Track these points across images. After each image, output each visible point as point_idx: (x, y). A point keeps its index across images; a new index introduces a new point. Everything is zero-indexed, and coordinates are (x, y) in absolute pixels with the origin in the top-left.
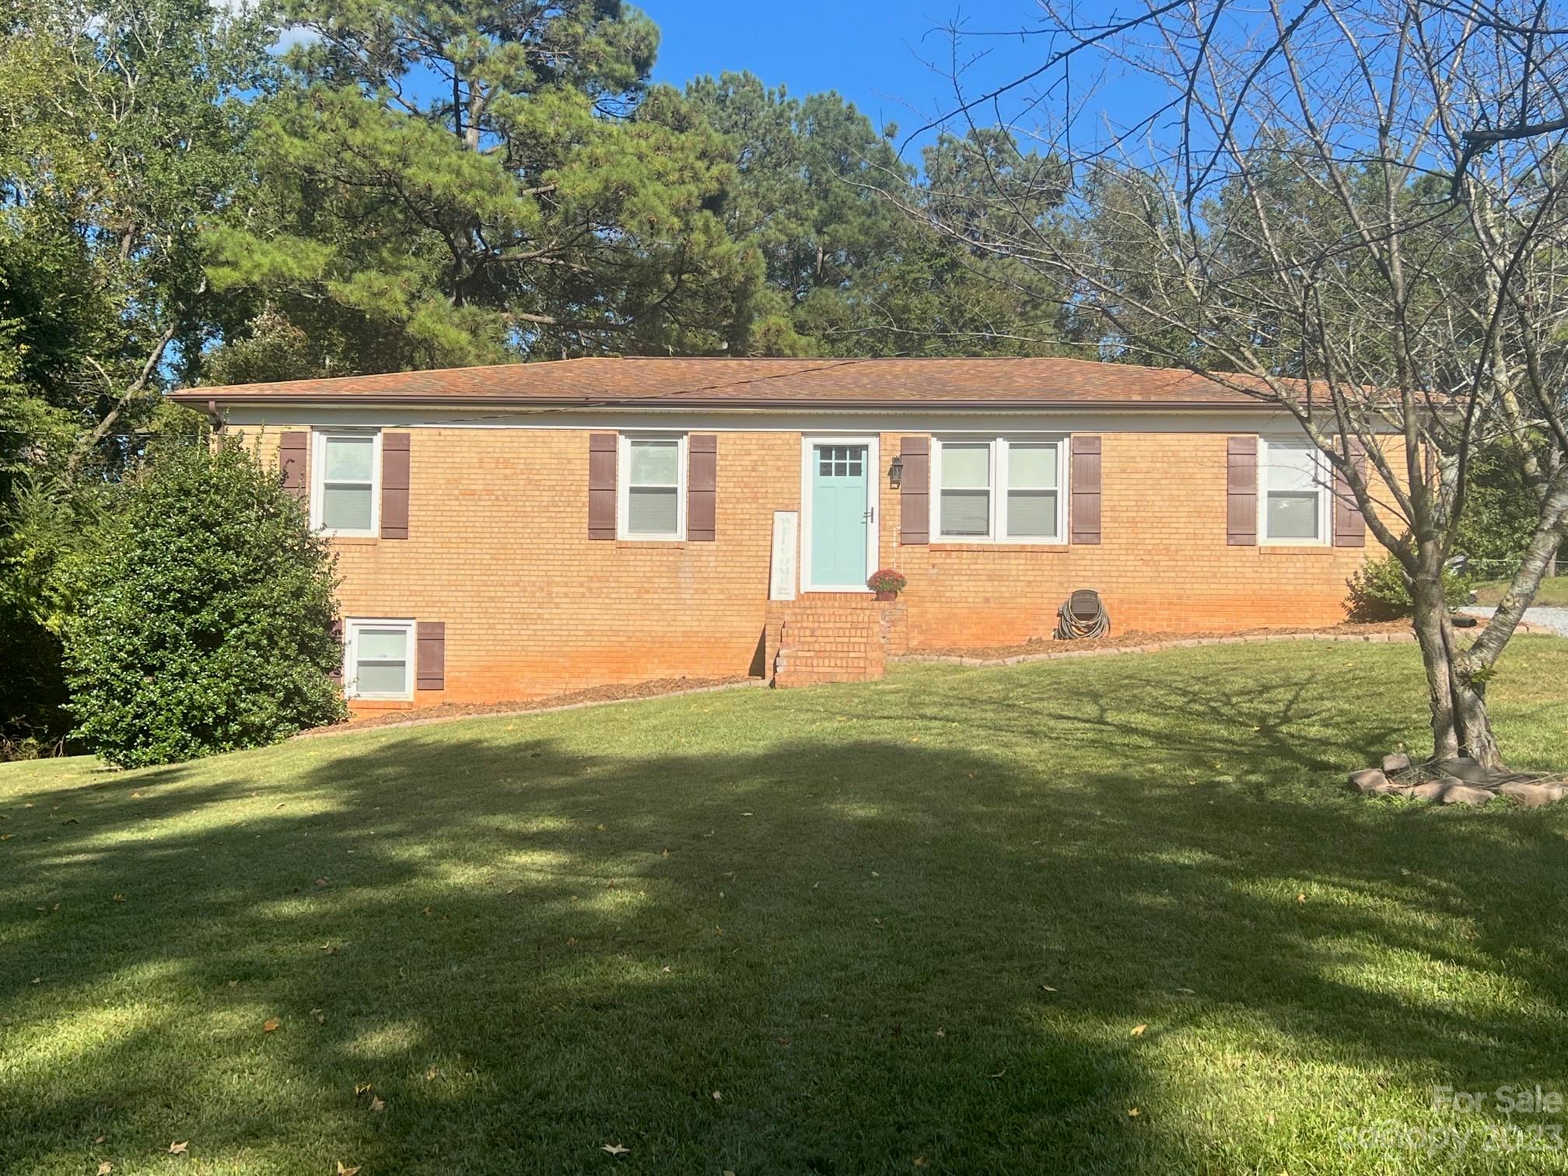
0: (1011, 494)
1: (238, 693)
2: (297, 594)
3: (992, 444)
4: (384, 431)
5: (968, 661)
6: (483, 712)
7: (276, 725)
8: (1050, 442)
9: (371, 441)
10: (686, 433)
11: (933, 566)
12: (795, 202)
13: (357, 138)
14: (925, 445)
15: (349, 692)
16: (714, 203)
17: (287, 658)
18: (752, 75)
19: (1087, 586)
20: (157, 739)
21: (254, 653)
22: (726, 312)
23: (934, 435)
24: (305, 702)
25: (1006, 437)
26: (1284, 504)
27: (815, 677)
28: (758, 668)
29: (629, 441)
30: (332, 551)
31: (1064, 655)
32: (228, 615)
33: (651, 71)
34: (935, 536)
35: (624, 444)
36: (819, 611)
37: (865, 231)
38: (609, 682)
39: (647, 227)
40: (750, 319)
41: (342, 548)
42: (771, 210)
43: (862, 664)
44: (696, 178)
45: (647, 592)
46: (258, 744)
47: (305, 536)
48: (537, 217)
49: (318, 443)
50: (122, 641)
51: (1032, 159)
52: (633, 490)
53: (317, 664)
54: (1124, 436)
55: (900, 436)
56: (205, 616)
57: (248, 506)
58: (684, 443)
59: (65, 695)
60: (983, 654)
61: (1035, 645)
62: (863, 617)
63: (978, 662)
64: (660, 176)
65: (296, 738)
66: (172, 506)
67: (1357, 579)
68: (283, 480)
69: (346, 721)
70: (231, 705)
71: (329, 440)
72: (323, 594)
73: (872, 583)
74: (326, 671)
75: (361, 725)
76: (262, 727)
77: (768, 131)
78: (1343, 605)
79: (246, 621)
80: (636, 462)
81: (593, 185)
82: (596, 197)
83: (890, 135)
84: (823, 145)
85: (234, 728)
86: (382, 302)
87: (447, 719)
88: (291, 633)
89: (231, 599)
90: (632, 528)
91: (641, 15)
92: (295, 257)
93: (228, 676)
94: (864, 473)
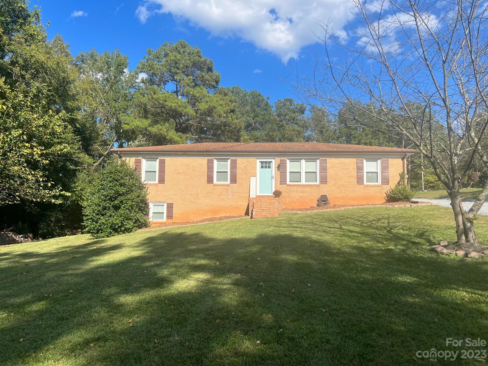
0: (306, 172)
1: (124, 220)
2: (138, 197)
3: (301, 161)
4: (159, 158)
5: (298, 212)
6: (182, 225)
7: (133, 228)
8: (315, 160)
9: (156, 161)
10: (230, 159)
11: (288, 189)
12: (248, 113)
13: (155, 96)
14: (286, 161)
15: (151, 220)
16: (233, 111)
17: (135, 212)
18: (239, 87)
19: (324, 194)
20: (104, 232)
21: (128, 211)
22: (235, 135)
23: (287, 159)
24: (140, 222)
25: (304, 159)
26: (370, 175)
27: (262, 216)
28: (247, 213)
29: (216, 161)
30: (147, 186)
31: (321, 210)
32: (122, 202)
33: (219, 84)
34: (288, 182)
35: (215, 161)
36: (262, 200)
37: (263, 119)
38: (212, 217)
39: (218, 116)
40: (240, 137)
41: (149, 186)
42: (243, 115)
43: (273, 213)
44: (229, 106)
45: (221, 196)
46: (128, 232)
47: (141, 183)
48: (195, 114)
49: (144, 161)
50: (96, 208)
51: (298, 104)
52: (217, 172)
53: (143, 213)
54: (332, 159)
55: (280, 159)
56: (116, 202)
57: (127, 176)
58: (229, 161)
59: (82, 221)
60: (301, 210)
61: (312, 208)
62: (273, 201)
63: (300, 212)
64: (221, 105)
65: (138, 231)
66: (108, 176)
67: (387, 192)
68: (135, 170)
69: (150, 226)
70: (122, 223)
71: (146, 161)
72: (145, 196)
73: (274, 194)
74: (145, 215)
75: (153, 228)
76: (129, 228)
77: (242, 98)
78: (384, 198)
79: (126, 203)
80: (218, 165)
81: (207, 107)
82: (208, 109)
83: (268, 99)
84: (254, 101)
85: (123, 229)
86: (161, 131)
87: (174, 226)
88: (137, 206)
89: (122, 198)
90: (217, 181)
91: (217, 72)
92: (141, 123)
93: (121, 216)
94: (271, 168)
